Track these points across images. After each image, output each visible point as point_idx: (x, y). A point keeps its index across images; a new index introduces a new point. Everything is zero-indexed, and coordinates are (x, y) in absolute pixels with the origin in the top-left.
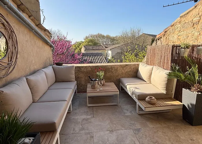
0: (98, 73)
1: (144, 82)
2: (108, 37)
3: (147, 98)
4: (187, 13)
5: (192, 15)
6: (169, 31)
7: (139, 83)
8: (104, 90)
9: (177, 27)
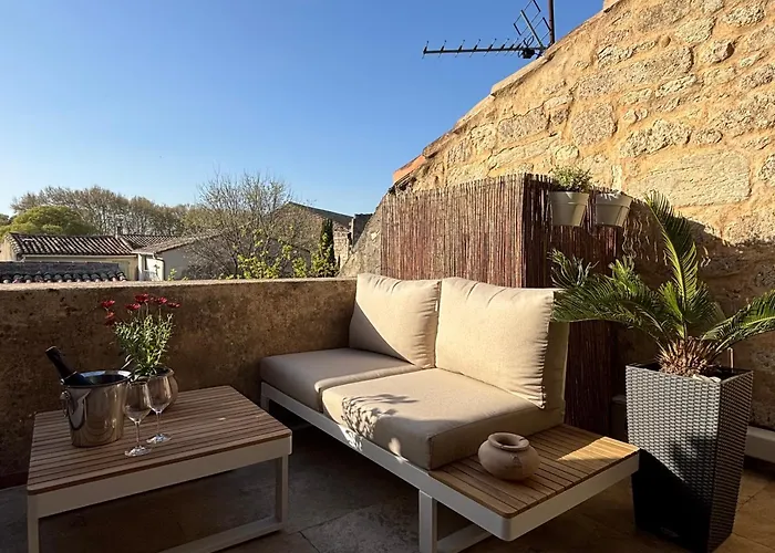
0: (123, 330)
1: (398, 362)
2: (142, 208)
3: (484, 447)
4: (521, 81)
5: (540, 86)
6: (446, 153)
7: (377, 372)
8: (186, 445)
9: (481, 135)
